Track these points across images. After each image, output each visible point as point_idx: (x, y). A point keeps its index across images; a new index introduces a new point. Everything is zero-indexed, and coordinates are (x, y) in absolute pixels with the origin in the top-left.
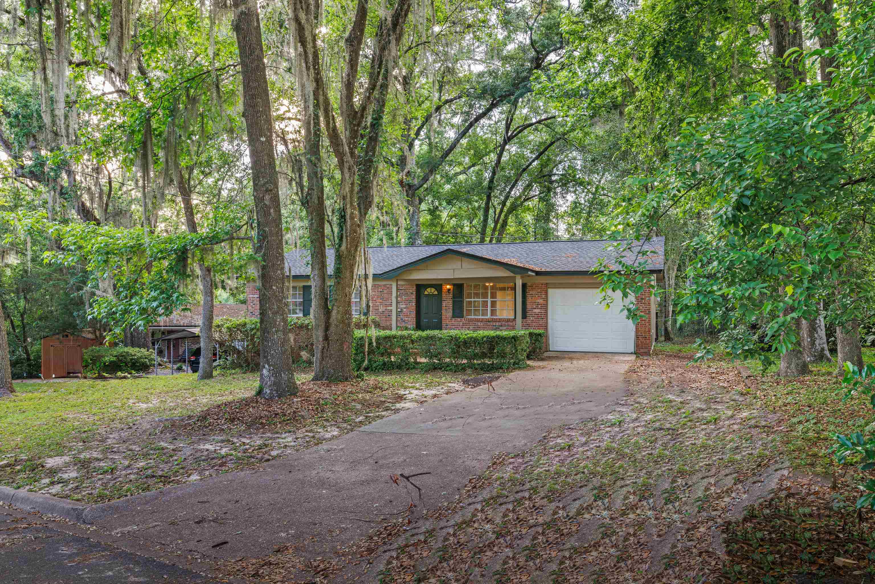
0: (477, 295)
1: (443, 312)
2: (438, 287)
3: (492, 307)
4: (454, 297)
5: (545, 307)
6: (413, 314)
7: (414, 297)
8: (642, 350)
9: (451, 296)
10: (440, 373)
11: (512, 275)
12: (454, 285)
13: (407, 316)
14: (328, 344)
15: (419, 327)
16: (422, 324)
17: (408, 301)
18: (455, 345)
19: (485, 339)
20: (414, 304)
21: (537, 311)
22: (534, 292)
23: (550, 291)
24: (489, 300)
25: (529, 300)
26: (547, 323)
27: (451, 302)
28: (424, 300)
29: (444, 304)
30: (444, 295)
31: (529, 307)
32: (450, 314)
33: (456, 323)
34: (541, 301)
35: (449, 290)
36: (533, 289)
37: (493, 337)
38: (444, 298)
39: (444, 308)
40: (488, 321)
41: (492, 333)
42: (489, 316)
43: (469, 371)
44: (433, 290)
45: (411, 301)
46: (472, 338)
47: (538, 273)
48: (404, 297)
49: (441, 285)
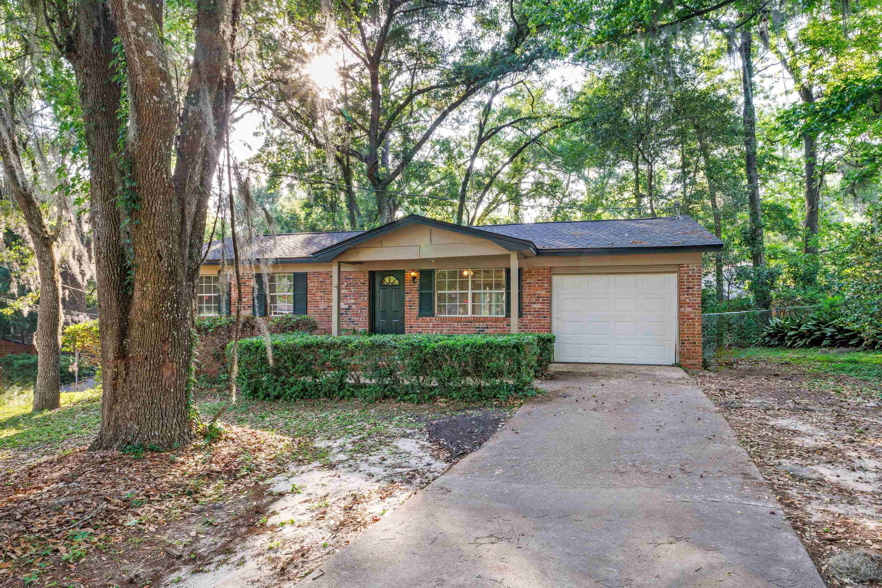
0: (452, 286)
1: (407, 309)
2: (400, 274)
3: (473, 301)
4: (421, 287)
5: (548, 301)
6: (365, 313)
7: (366, 288)
8: (689, 362)
9: (417, 285)
10: (393, 406)
11: (505, 252)
12: (421, 272)
13: (357, 315)
14: (127, 368)
15: (373, 330)
16: (377, 324)
17: (357, 295)
18: (419, 358)
19: (468, 349)
20: (366, 299)
21: (537, 306)
22: (533, 280)
23: (556, 279)
24: (470, 292)
25: (526, 291)
26: (550, 323)
27: (417, 295)
28: (379, 293)
29: (407, 298)
30: (407, 285)
31: (526, 300)
32: (416, 310)
33: (423, 325)
34: (543, 293)
35: (414, 278)
36: (531, 276)
37: (482, 346)
38: (407, 290)
39: (407, 303)
40: (469, 321)
41: (480, 339)
42: (470, 314)
43: (442, 402)
44: (393, 279)
45: (361, 294)
46: (446, 347)
47: (540, 253)
48: (352, 289)
49: (403, 272)
